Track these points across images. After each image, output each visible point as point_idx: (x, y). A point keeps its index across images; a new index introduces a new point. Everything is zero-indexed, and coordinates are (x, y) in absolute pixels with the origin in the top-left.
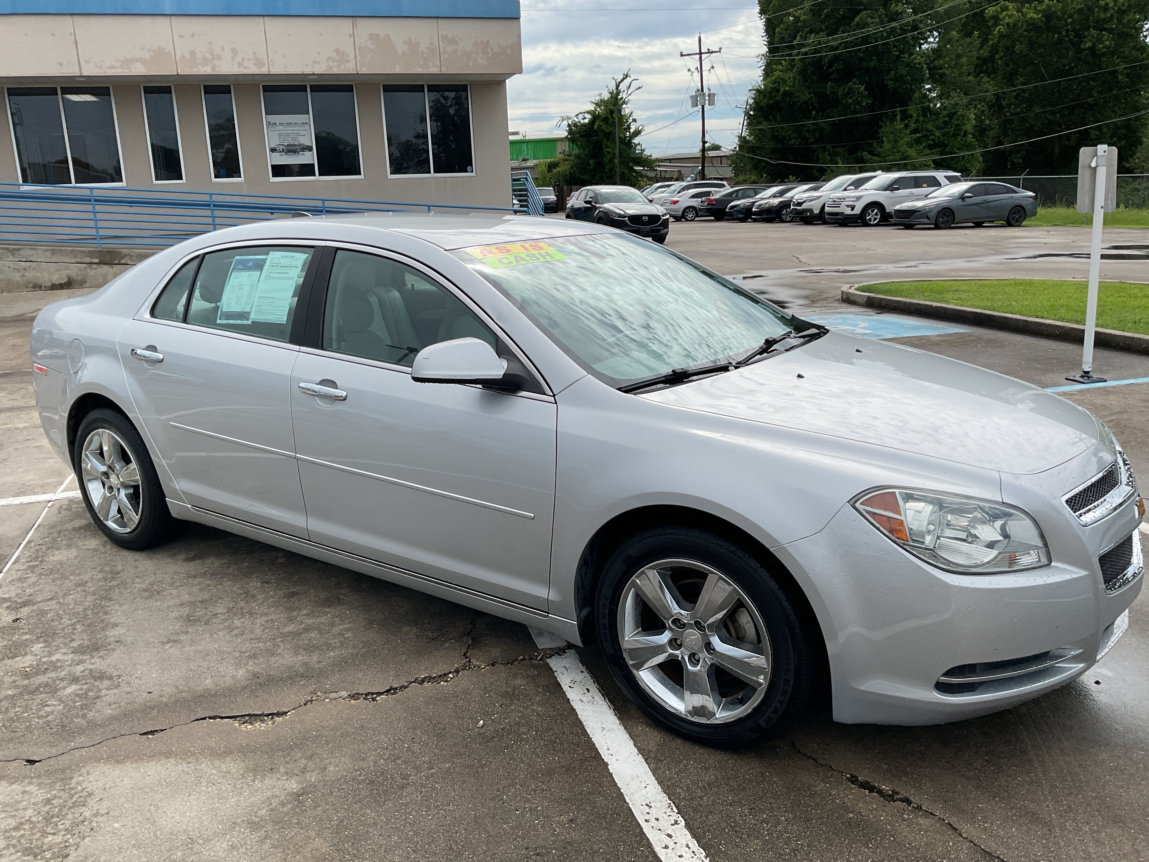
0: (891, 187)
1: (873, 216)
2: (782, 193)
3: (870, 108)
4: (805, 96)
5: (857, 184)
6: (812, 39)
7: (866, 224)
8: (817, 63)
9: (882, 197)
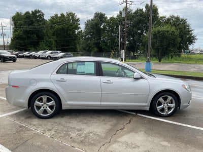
0: (51, 53)
1: (49, 58)
2: (29, 53)
3: (37, 40)
4: (24, 36)
5: (45, 52)
6: (25, 26)
7: (48, 59)
8: (26, 31)
9: (50, 55)
